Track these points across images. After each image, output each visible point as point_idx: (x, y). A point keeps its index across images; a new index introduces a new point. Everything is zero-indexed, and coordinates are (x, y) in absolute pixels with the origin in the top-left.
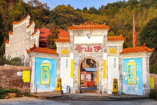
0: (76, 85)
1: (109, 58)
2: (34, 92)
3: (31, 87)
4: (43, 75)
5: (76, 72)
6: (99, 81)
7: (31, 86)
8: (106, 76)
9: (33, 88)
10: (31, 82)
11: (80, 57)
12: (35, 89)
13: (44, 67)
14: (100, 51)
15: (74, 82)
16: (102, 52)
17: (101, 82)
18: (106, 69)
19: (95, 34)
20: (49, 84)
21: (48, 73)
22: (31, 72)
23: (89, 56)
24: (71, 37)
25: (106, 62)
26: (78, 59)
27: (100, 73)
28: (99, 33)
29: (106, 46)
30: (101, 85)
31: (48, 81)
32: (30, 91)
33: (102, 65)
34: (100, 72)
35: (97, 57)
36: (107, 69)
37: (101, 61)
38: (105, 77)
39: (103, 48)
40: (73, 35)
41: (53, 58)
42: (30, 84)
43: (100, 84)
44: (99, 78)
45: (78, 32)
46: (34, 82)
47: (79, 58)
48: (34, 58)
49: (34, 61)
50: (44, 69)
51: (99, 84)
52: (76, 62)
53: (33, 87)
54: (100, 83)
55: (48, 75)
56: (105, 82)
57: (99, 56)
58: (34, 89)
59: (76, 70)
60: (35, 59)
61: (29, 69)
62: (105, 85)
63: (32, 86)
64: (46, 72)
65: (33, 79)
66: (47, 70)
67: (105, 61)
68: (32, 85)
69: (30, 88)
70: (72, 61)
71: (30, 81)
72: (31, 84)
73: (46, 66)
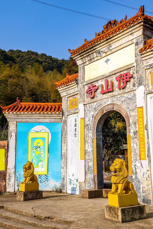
0: (90, 176)
1: (151, 98)
2: (13, 191)
3: (7, 180)
4: (33, 155)
5: (90, 147)
6: (133, 167)
7: (7, 178)
8: (145, 151)
9: (11, 183)
10: (8, 171)
11: (95, 109)
12: (16, 184)
13: (34, 139)
14: (130, 86)
15: (87, 169)
16: (134, 85)
17: (136, 168)
18: (144, 132)
19: (117, 44)
20: (46, 173)
21: (44, 152)
22: (7, 151)
23: (109, 103)
24: (80, 68)
25: (142, 111)
26: (91, 114)
27: (132, 145)
28: (124, 41)
29: (142, 67)
30: (136, 178)
31: (44, 168)
32: (5, 189)
33: (135, 123)
34: (134, 143)
35: (125, 103)
36: (146, 131)
37: (133, 110)
38: (142, 157)
39: (135, 75)
40: (82, 63)
41: (53, 120)
42: (5, 175)
43: (134, 177)
44: (131, 157)
45: (88, 54)
46: (13, 170)
47: (93, 113)
48: (13, 123)
49: (14, 129)
50: (35, 144)
51: (132, 176)
52: (88, 123)
53: (13, 179)
54: (134, 173)
55: (43, 155)
56: (144, 170)
57: (129, 98)
58: (13, 184)
59: (89, 141)
60: (15, 126)
61: (3, 145)
62: (145, 179)
63: (9, 179)
64: (39, 149)
65: (11, 165)
66: (41, 144)
67: (140, 110)
68: (10, 176)
69: (6, 182)
70: (82, 120)
71: (6, 168)
72: (8, 175)
73: (39, 138)
